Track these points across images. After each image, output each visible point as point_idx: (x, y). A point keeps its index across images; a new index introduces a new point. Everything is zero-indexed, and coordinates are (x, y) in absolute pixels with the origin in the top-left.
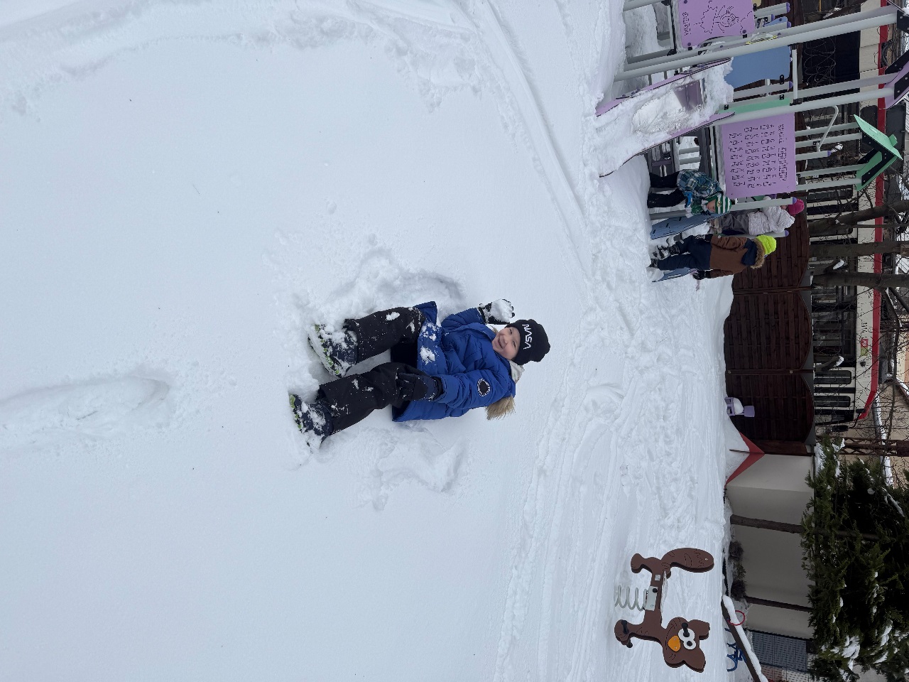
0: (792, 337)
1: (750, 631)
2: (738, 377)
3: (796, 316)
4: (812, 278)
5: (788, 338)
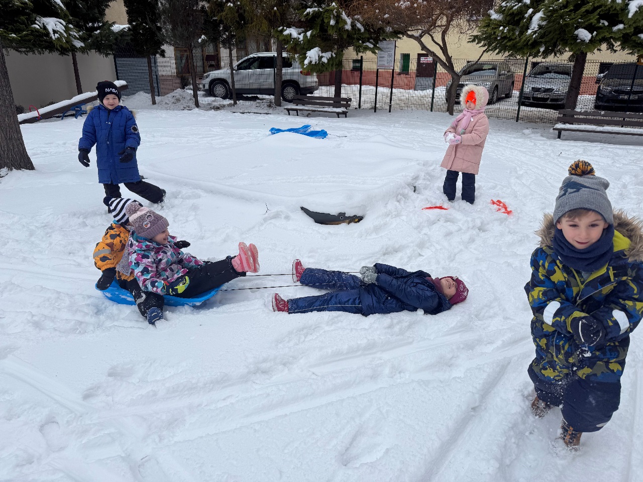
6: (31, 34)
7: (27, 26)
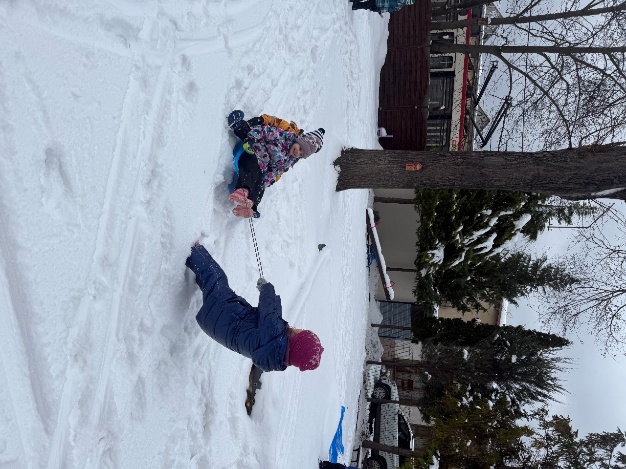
0: (418, 81)
1: (379, 301)
2: (386, 113)
3: (421, 66)
4: (431, 41)
5: (416, 83)
6: (431, 237)
7: (438, 236)
